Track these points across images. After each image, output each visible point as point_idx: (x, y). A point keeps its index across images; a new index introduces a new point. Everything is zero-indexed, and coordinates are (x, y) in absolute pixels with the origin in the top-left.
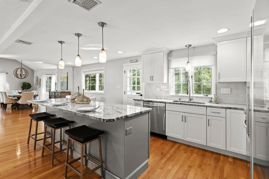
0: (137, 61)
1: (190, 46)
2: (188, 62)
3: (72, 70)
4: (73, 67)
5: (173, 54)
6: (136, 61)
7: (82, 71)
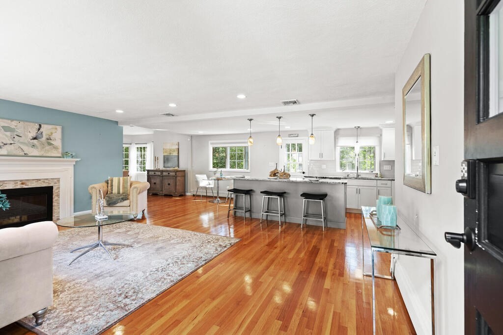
0: (298, 136)
1: (359, 127)
2: (357, 142)
3: (189, 140)
4: (191, 136)
5: (341, 132)
6: (296, 135)
7: (210, 142)
